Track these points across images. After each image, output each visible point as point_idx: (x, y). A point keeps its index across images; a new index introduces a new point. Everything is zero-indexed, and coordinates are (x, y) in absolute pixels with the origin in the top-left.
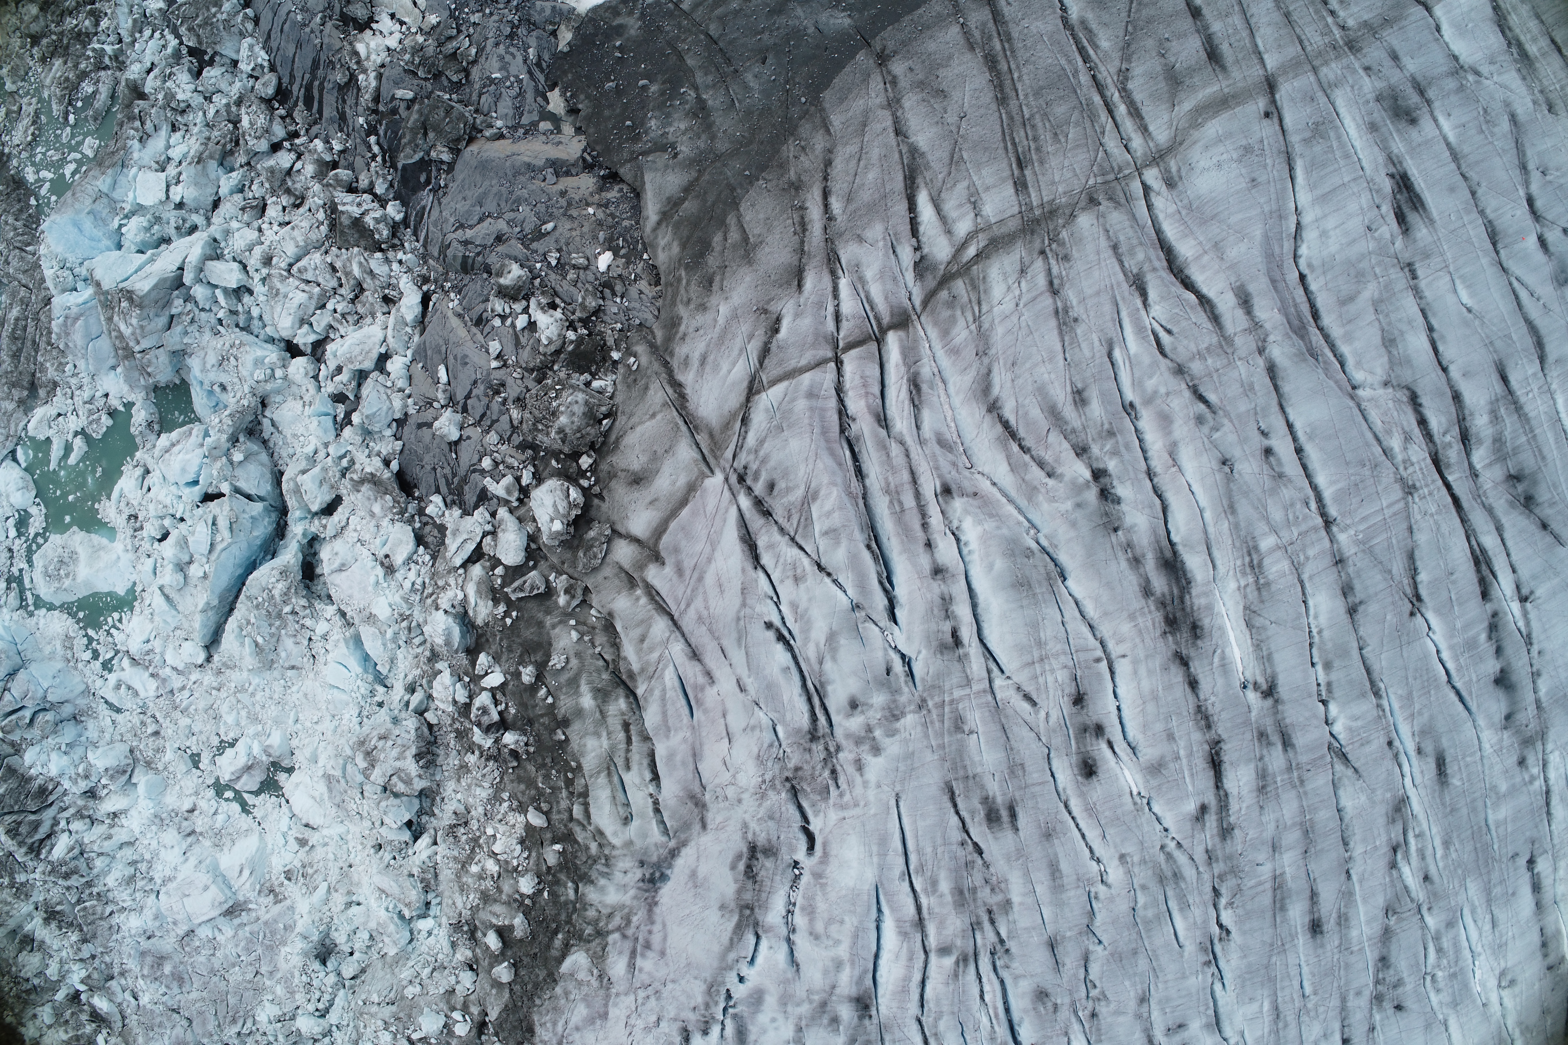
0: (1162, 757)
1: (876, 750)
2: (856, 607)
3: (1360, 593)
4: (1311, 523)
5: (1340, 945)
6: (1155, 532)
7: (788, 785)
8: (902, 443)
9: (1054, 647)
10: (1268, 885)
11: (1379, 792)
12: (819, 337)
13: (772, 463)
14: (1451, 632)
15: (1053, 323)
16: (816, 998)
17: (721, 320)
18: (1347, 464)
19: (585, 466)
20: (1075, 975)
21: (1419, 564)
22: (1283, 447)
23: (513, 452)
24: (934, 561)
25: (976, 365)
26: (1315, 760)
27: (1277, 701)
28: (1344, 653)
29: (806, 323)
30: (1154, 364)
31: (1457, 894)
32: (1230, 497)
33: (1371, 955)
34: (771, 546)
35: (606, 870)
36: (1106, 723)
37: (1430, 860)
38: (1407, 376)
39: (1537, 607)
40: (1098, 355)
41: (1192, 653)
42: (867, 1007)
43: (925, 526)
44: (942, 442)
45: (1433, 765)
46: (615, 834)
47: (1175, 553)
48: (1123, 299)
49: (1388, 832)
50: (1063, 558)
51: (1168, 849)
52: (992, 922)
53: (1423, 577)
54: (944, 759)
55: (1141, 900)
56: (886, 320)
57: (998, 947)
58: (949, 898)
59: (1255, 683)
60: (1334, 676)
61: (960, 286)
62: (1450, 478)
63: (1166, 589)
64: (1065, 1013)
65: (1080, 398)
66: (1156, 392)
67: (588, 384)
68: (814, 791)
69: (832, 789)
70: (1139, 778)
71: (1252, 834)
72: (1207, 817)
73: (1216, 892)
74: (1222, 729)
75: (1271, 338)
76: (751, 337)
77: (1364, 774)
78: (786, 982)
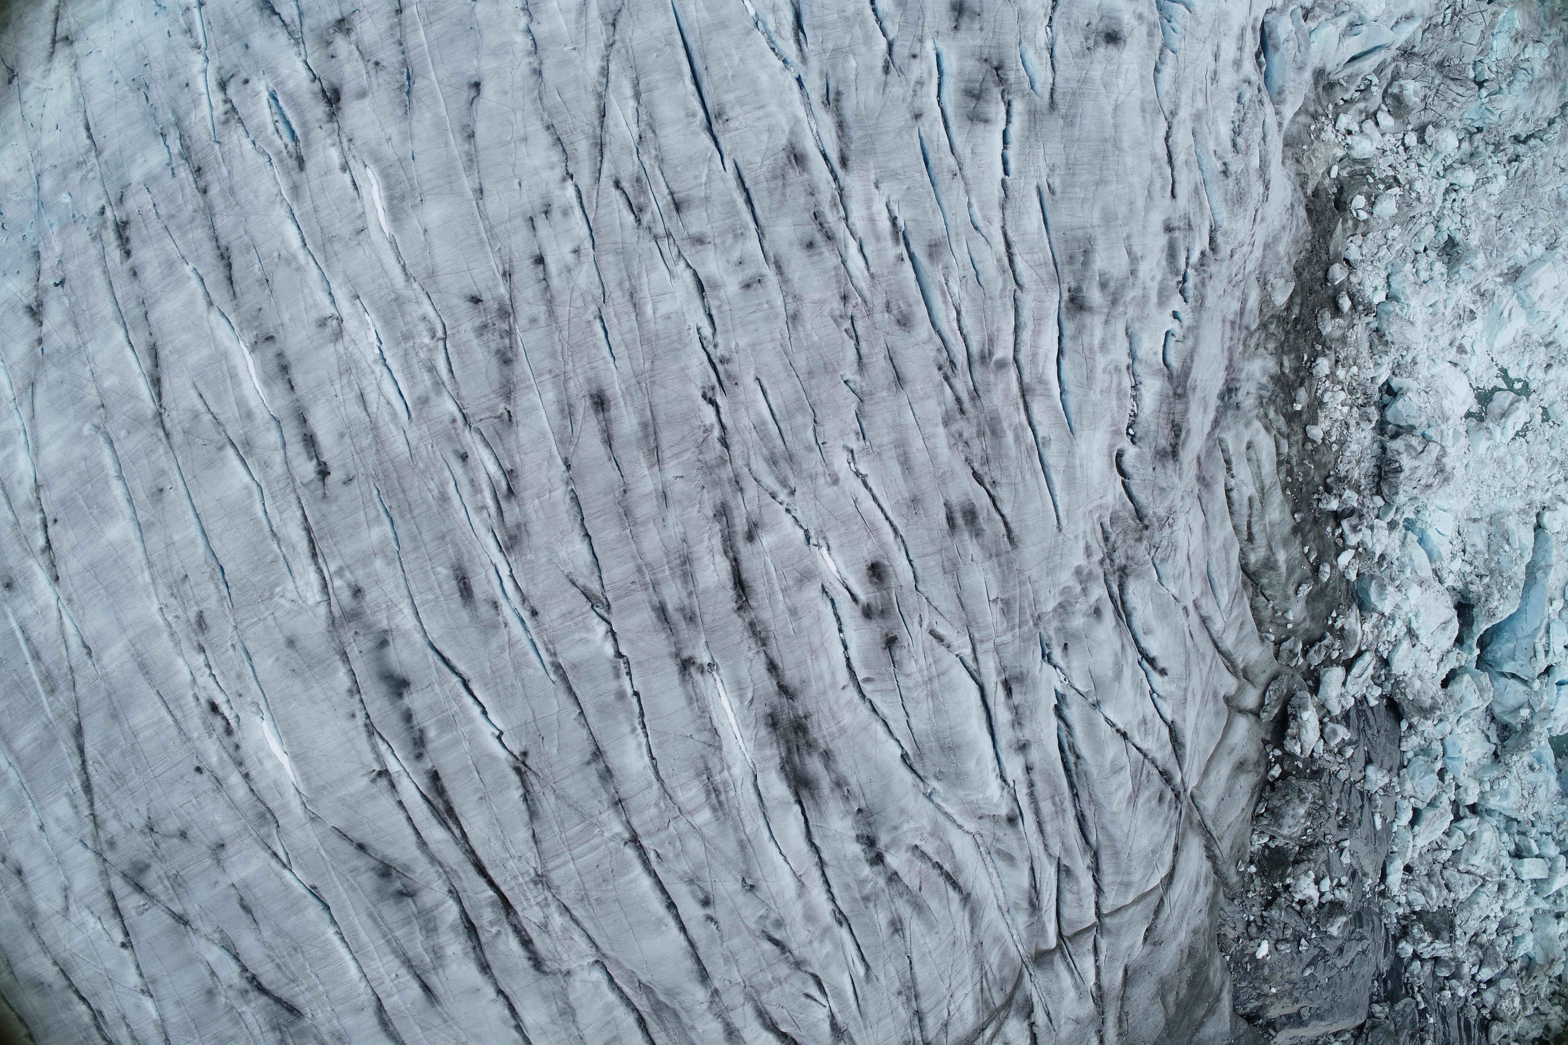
0: (800, 589)
1: (1078, 572)
2: (1096, 705)
3: (592, 773)
4: (655, 839)
5: (566, 381)
6: (821, 813)
7: (1146, 522)
8: (1050, 855)
9: (920, 694)
10: (667, 454)
11: (544, 560)
12: (1117, 933)
13: (1161, 820)
14: (473, 737)
15: (921, 988)
16: (1121, 309)
17: (1185, 925)
18: (618, 900)
19: (1277, 767)
20: (872, 346)
21: (523, 806)
22: (690, 909)
23: (1327, 765)
24: (1026, 756)
25: (982, 934)
26: (627, 595)
27: (677, 655)
28: (603, 710)
29: (1125, 944)
30: (825, 966)
31: (421, 438)
32: (745, 855)
33: (523, 368)
34: (1163, 746)
35: (1263, 392)
36: (861, 620)
37: (463, 480)
38: (547, 984)
39: (364, 765)
40: (881, 967)
41: (776, 700)
42: (1072, 300)
43: (1031, 785)
44: (1009, 858)
45: (476, 589)
46: (1258, 432)
47: (797, 794)
48: (855, 1019)
49: (524, 513)
50: (908, 777)
51: (786, 491)
52: (958, 400)
53: (516, 793)
54: (1020, 571)
55: (810, 434)
56: (1057, 957)
57: (950, 372)
58: (1005, 425)
59: (702, 672)
60: (613, 685)
61: (998, 1000)
62: (491, 893)
63: (807, 760)
64: (878, 302)
65: (897, 926)
66: (822, 941)
67: (1272, 838)
68: (1125, 520)
69: (1107, 523)
70: (822, 566)
71: (693, 512)
72: (746, 528)
73: (724, 442)
74: (738, 624)
75: (705, 1006)
76: (1167, 920)
77: (565, 581)
78: (1141, 319)
